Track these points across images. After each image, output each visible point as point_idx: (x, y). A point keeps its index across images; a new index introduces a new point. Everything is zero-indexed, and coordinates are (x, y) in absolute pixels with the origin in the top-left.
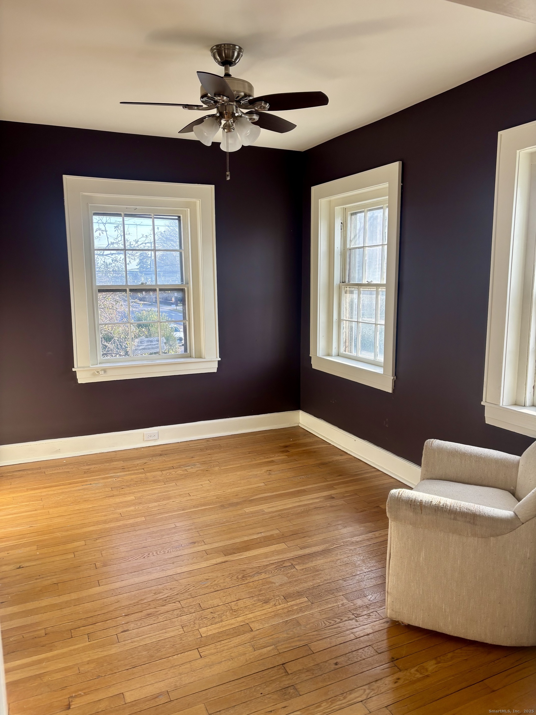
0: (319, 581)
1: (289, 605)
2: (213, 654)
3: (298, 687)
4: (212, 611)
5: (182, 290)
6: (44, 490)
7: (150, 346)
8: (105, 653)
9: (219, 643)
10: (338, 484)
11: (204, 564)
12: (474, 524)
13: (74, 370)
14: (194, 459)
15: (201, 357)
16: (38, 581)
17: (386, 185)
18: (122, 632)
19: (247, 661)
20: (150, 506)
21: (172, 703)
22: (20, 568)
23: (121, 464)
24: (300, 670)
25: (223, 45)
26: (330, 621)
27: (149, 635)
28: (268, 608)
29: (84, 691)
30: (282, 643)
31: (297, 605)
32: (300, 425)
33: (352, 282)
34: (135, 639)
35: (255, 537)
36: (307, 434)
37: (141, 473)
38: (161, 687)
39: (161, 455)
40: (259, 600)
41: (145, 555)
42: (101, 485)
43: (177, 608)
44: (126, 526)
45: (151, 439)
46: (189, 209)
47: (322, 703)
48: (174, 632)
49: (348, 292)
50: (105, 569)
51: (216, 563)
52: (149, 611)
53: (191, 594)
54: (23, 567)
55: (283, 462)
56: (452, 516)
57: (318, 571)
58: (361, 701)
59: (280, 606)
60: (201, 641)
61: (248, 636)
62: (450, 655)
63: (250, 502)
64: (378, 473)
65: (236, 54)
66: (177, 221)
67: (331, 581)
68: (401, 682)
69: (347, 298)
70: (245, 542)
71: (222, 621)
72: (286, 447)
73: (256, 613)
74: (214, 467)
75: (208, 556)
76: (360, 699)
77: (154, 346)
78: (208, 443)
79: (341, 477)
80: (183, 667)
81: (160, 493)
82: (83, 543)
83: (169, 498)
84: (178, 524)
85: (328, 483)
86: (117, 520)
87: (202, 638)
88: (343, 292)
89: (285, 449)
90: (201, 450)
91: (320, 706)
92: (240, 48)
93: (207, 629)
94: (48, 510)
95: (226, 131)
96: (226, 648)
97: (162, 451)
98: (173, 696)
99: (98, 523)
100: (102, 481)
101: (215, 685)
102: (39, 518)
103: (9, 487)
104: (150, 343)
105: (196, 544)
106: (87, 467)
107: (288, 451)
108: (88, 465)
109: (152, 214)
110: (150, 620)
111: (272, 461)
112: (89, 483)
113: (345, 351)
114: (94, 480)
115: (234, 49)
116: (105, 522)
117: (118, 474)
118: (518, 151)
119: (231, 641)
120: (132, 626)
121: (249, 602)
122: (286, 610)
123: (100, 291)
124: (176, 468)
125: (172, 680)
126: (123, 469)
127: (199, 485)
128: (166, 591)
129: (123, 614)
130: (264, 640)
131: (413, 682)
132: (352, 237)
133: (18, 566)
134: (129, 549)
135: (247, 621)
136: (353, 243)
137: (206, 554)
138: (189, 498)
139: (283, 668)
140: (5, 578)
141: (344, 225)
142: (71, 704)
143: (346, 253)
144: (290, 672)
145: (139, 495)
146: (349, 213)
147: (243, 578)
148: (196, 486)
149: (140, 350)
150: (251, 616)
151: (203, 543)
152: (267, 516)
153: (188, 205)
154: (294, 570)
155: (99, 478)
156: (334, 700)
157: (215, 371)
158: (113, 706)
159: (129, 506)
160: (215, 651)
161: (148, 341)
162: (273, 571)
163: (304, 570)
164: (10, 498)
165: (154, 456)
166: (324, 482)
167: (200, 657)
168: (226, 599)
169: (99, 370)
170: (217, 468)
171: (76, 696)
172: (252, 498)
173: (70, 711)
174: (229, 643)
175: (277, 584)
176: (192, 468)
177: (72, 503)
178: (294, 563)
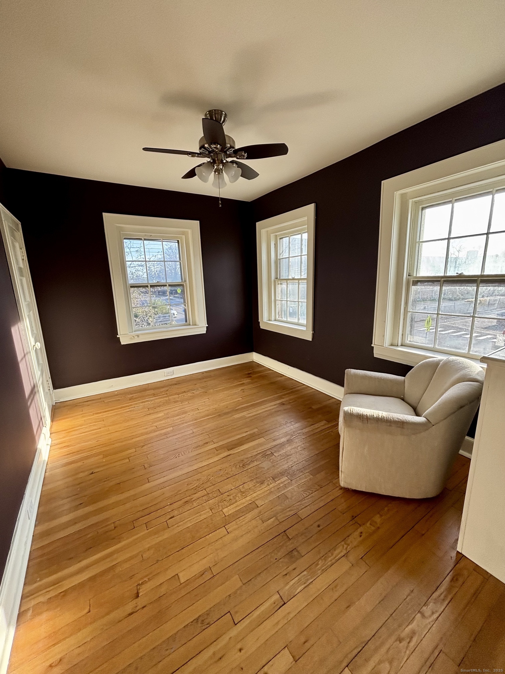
0: (291, 463)
1: (277, 484)
2: (236, 529)
3: (299, 549)
4: (229, 495)
5: (182, 285)
6: (105, 413)
7: (165, 320)
8: (160, 539)
9: (238, 520)
10: (285, 395)
11: (216, 459)
12: (403, 428)
13: (118, 336)
14: (196, 385)
15: (196, 325)
16: (106, 482)
17: (306, 218)
18: (170, 518)
19: (260, 532)
20: (175, 419)
21: (216, 578)
22: (92, 473)
23: (152, 392)
24: (297, 535)
25: (214, 111)
26: (306, 493)
27: (189, 519)
28: (264, 488)
29: (148, 577)
30: (280, 514)
31: (282, 483)
32: (254, 360)
33: (281, 278)
34: (180, 524)
35: (244, 435)
36: (259, 365)
37: (166, 397)
38: (204, 564)
39: (176, 384)
40: (257, 482)
41: (176, 456)
42: (141, 407)
43: (204, 495)
44: (161, 435)
45: (170, 374)
46: (184, 236)
47: (319, 561)
48: (205, 514)
49: (279, 284)
50: (152, 468)
51: (223, 456)
52: (186, 499)
53: (211, 483)
54: (94, 473)
55: (249, 383)
56: (389, 424)
57: (288, 456)
58: (344, 556)
59: (272, 485)
60: (226, 520)
61: (256, 511)
62: (386, 509)
63: (236, 411)
64: (304, 386)
65: (223, 119)
66: (177, 244)
67: (298, 462)
68: (364, 535)
69: (279, 288)
70: (238, 439)
71: (236, 502)
72: (249, 374)
73: (258, 492)
74: (210, 389)
75: (218, 452)
76: (342, 554)
77: (167, 319)
78: (203, 374)
79: (284, 390)
80: (217, 543)
81: (179, 409)
82: (134, 450)
83: (185, 413)
84: (194, 431)
85: (279, 395)
86: (155, 431)
87: (226, 517)
88: (277, 284)
89: (249, 375)
90: (200, 379)
91: (318, 565)
92: (226, 114)
93: (228, 509)
94: (108, 428)
95: (217, 173)
96: (244, 523)
97: (177, 382)
98: (215, 571)
99: (142, 434)
100: (141, 404)
101: (242, 556)
102: (103, 434)
103: (81, 413)
104: (164, 318)
105: (208, 444)
106: (131, 396)
107: (251, 377)
108: (132, 394)
109: (162, 239)
110: (187, 507)
111: (243, 383)
112: (133, 406)
113: (279, 318)
114: (136, 404)
115: (222, 114)
116: (147, 433)
117: (151, 399)
118: (395, 192)
119: (246, 517)
120: (176, 513)
121: (251, 484)
122: (276, 488)
123: (131, 287)
124: (187, 392)
125: (211, 556)
126: (154, 395)
127: (203, 402)
128: (195, 482)
129: (169, 504)
130: (267, 513)
131: (371, 535)
132: (281, 252)
133: (91, 472)
134: (165, 452)
135: (253, 500)
136: (281, 255)
137: (216, 451)
138: (198, 411)
139: (285, 534)
140: (81, 483)
141: (276, 245)
142: (139, 592)
143: (278, 261)
144: (290, 537)
145: (166, 412)
146: (279, 238)
147: (244, 466)
148: (201, 403)
149: (159, 322)
150: (255, 495)
151: (213, 443)
152: (248, 420)
153: (183, 233)
154: (274, 456)
155: (140, 402)
156: (326, 557)
157: (205, 332)
158: (171, 589)
159: (161, 420)
160: (237, 526)
161: (163, 317)
162: (261, 459)
163: (280, 456)
164: (82, 421)
165: (171, 385)
166: (277, 394)
167: (227, 533)
168: (235, 483)
169: (134, 336)
170: (212, 390)
171: (142, 584)
172: (237, 408)
173: (139, 598)
174: (245, 519)
175: (266, 468)
176: (196, 391)
177: (124, 421)
178: (273, 451)
